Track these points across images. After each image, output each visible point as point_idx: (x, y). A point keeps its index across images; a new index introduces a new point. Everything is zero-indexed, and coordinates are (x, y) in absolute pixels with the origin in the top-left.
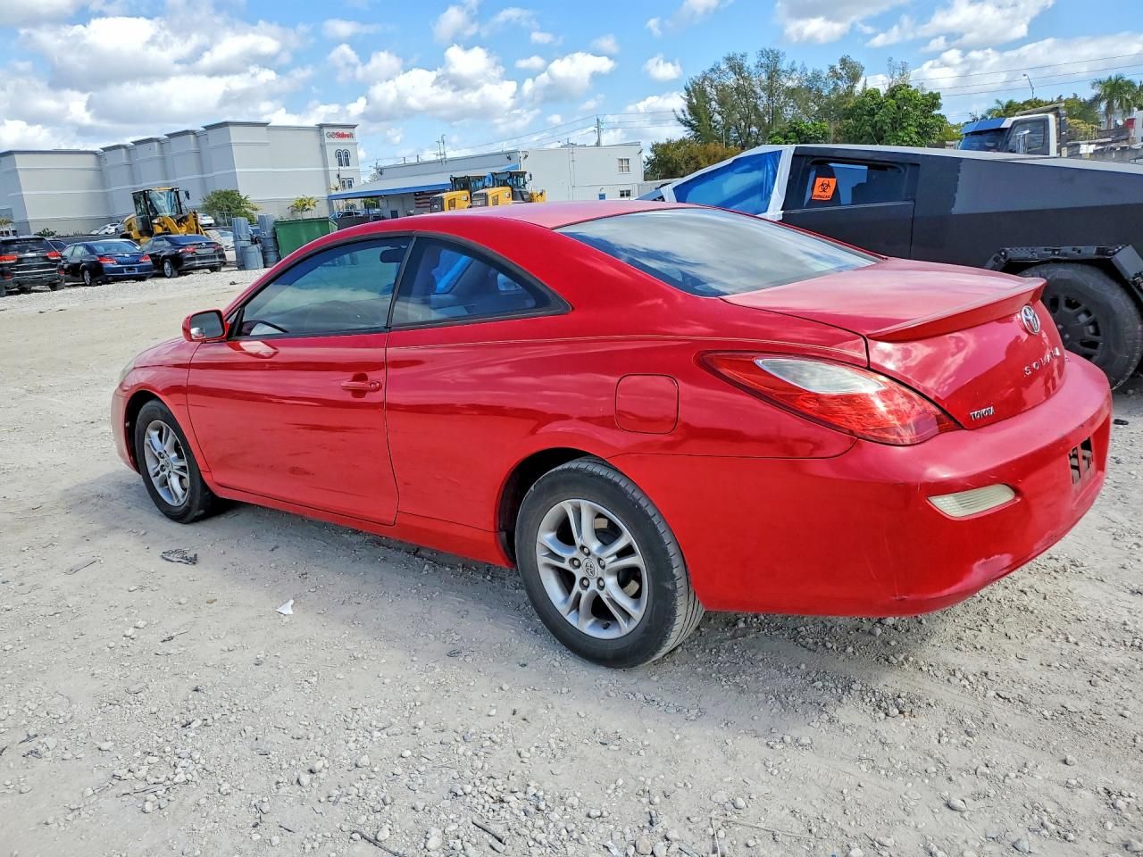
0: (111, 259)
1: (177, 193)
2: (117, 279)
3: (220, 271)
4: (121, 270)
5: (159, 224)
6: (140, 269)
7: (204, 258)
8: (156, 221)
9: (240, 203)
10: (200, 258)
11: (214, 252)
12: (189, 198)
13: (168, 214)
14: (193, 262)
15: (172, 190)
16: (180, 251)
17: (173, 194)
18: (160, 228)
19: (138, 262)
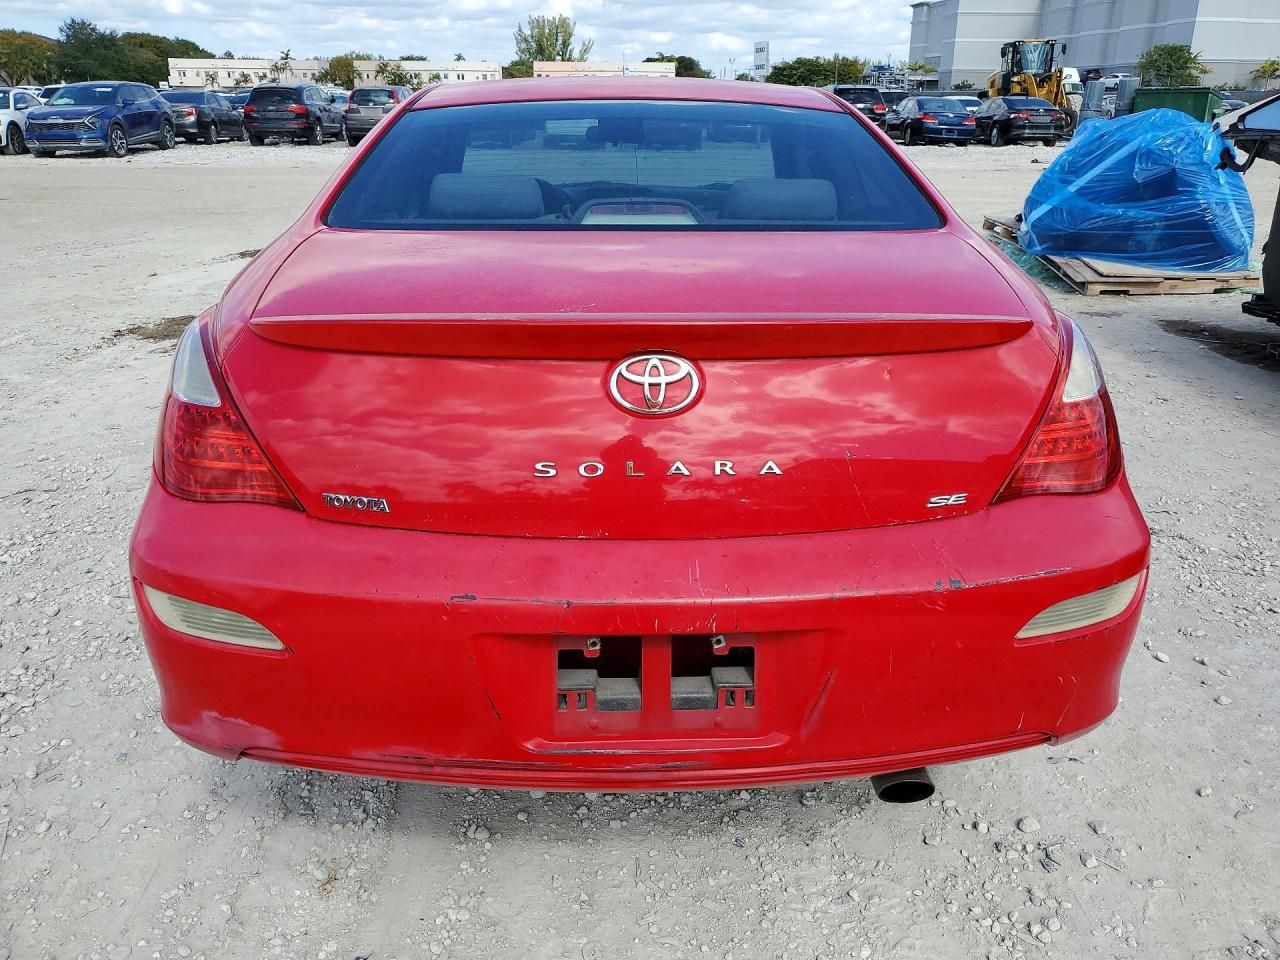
0: (934, 118)
1: (1053, 45)
2: (933, 142)
3: (1053, 145)
4: (939, 131)
5: (1019, 83)
6: (960, 132)
7: (1037, 127)
8: (1015, 79)
9: (1186, 63)
10: (1031, 128)
11: (1051, 122)
12: (1064, 53)
13: (1034, 71)
14: (1022, 131)
15: (1048, 42)
16: (1012, 116)
17: (1048, 46)
18: (1019, 87)
19: (961, 124)
